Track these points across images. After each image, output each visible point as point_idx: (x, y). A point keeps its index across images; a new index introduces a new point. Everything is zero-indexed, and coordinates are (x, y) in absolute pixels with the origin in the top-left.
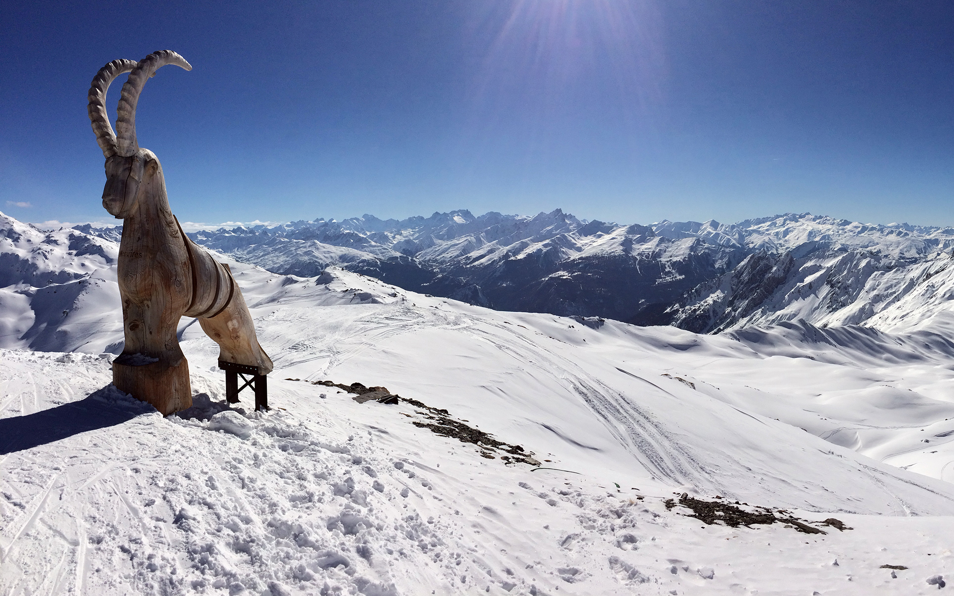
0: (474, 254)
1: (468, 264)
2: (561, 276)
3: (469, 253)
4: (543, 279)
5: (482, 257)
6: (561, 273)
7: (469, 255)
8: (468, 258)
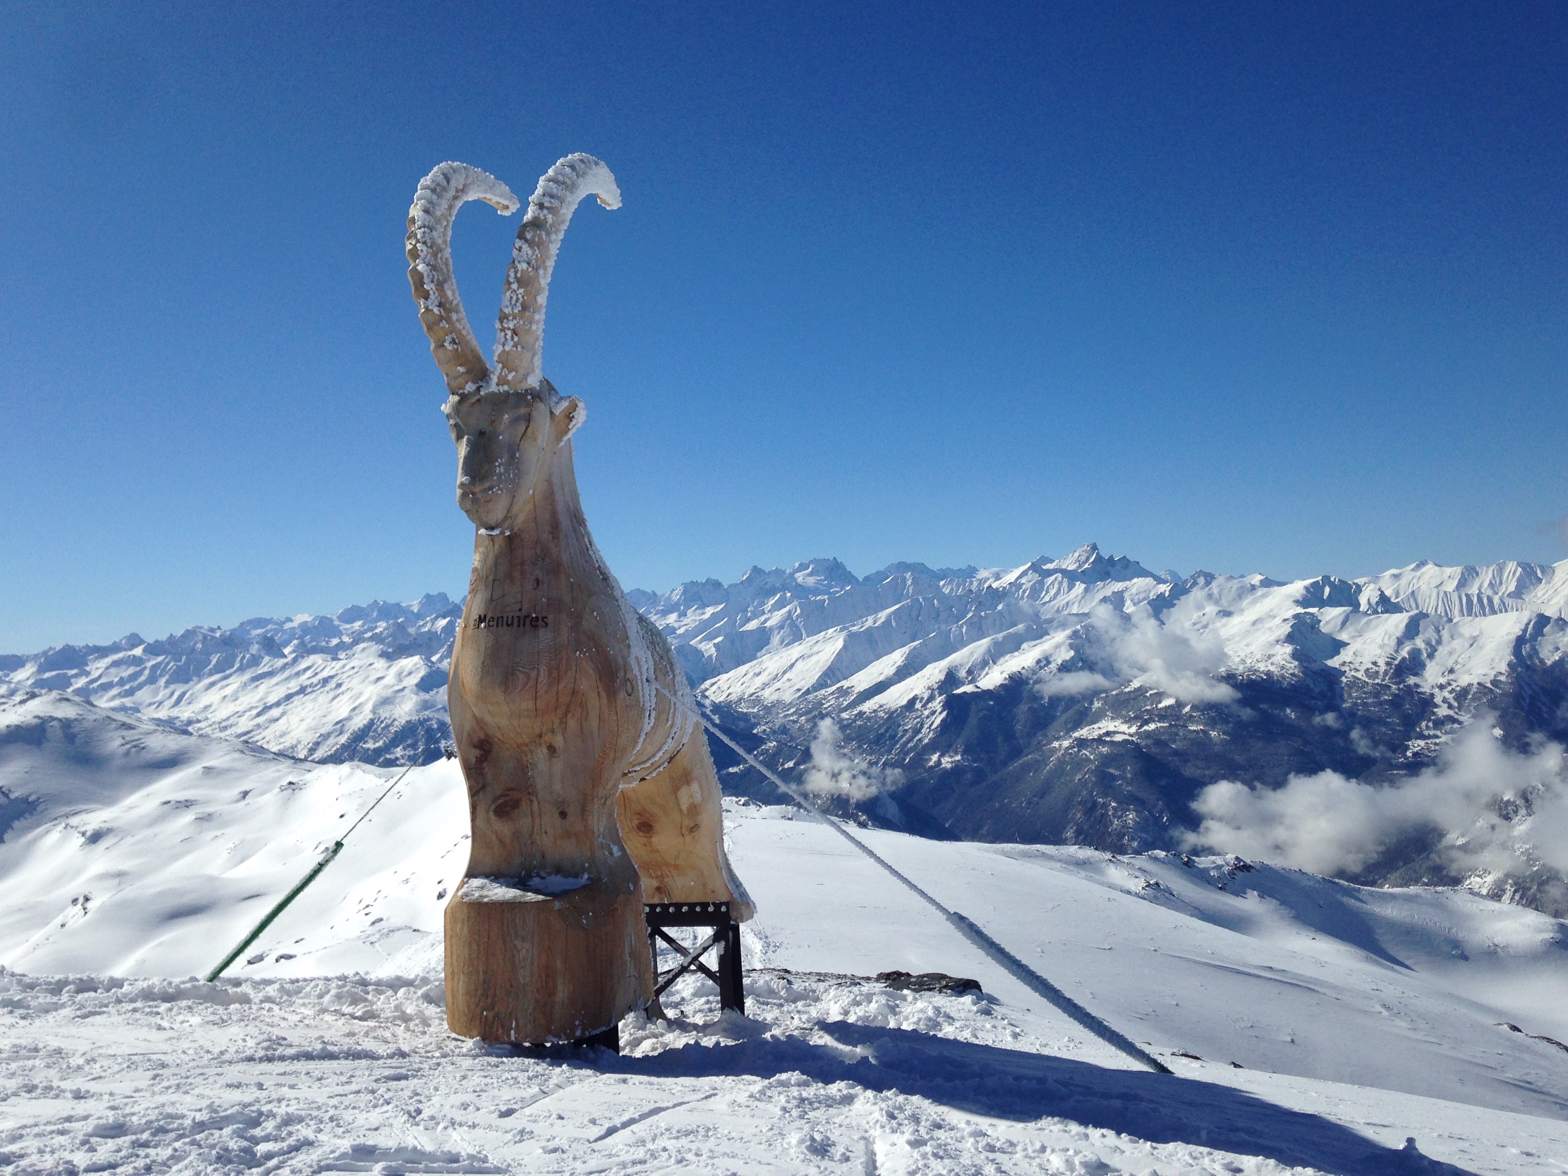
0: (861, 680)
1: (845, 709)
2: (1108, 734)
3: (846, 678)
4: (1056, 744)
5: (880, 688)
6: (1107, 725)
7: (845, 684)
8: (843, 692)
